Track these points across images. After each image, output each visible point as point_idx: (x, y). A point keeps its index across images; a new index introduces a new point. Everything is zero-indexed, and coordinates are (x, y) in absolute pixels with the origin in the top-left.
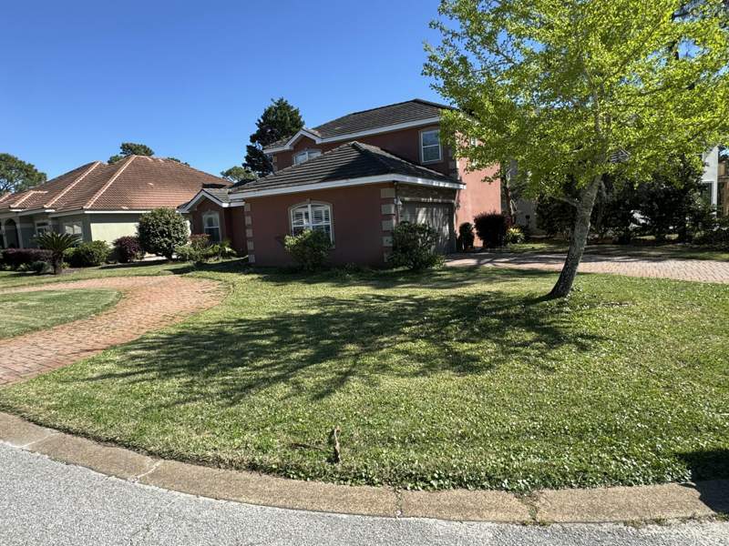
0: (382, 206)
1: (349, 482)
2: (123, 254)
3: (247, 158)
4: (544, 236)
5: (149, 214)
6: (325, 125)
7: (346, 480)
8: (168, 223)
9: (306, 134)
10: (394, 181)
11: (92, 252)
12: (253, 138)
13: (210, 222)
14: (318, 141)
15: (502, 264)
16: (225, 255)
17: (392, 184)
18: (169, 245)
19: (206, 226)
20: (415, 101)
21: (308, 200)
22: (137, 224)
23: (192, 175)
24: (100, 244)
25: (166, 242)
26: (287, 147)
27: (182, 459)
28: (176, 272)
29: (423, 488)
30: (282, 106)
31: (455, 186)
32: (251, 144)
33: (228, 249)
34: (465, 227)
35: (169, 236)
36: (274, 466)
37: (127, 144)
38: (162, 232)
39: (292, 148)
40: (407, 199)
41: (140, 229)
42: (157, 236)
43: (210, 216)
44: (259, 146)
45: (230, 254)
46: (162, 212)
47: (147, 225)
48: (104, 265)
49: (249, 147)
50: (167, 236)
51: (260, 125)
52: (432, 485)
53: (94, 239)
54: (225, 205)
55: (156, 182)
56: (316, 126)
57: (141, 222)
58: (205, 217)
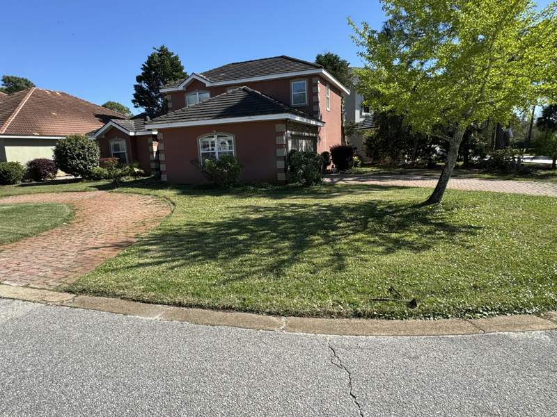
0: (277, 138)
1: (432, 318)
2: (37, 174)
3: (135, 95)
4: (370, 162)
5: (65, 140)
6: (210, 71)
7: (429, 317)
8: (83, 147)
9: (198, 78)
10: (287, 119)
11: (10, 172)
12: (139, 79)
13: (117, 147)
14: (208, 85)
15: (351, 181)
16: (135, 175)
17: (286, 121)
18: (85, 166)
19: (113, 152)
20: (282, 57)
21: (215, 131)
22: (54, 147)
23: (87, 107)
24: (16, 165)
25: (82, 163)
26: (181, 88)
27: (301, 315)
28: (100, 188)
29: (481, 317)
30: (163, 52)
31: (319, 124)
32: (138, 83)
33: (136, 170)
34: (325, 154)
35: (84, 158)
36: (375, 313)
37: (8, 77)
38: (79, 155)
39: (185, 89)
40: (293, 133)
41: (56, 152)
42: (74, 159)
43: (116, 143)
44: (145, 85)
45: (139, 174)
46: (77, 138)
47: (64, 148)
48: (20, 182)
49: (136, 86)
50: (83, 159)
51: (145, 68)
52: (485, 315)
53: (9, 160)
54: (132, 134)
55: (58, 112)
56: (203, 72)
57: (57, 146)
58: (112, 143)
